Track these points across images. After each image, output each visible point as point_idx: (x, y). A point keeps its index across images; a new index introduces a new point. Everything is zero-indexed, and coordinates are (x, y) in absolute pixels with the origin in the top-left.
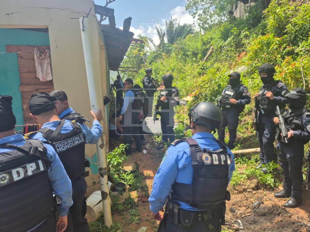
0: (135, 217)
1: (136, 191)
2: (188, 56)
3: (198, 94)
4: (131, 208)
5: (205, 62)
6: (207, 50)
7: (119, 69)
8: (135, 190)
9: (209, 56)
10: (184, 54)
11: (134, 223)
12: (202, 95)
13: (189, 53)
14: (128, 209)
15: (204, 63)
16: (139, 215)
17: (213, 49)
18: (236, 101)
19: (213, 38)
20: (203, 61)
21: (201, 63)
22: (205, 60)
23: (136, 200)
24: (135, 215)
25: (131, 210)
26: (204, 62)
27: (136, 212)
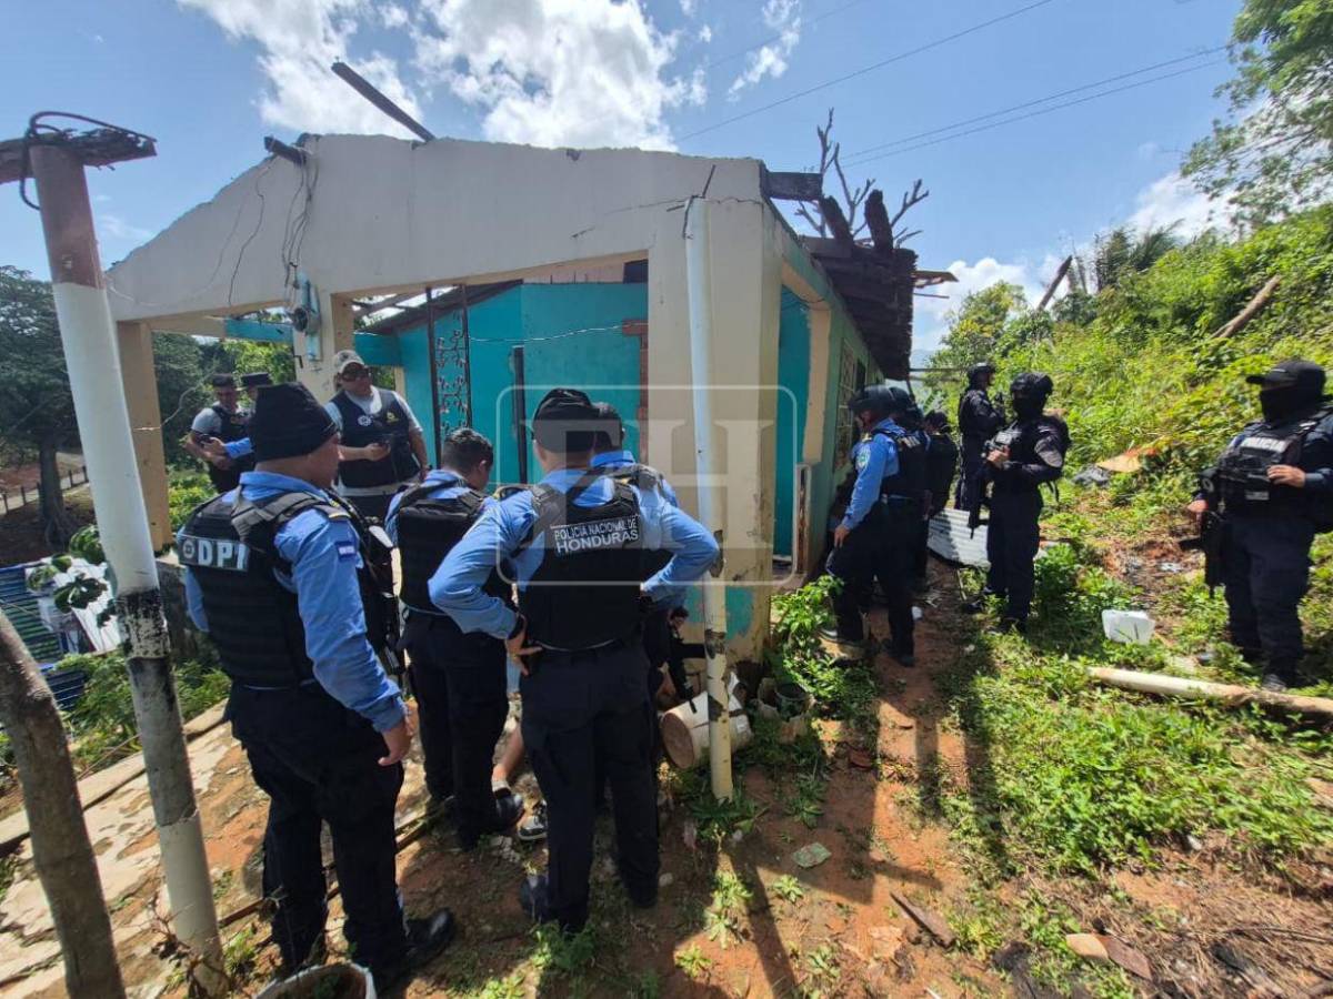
0: (807, 802)
1: (839, 723)
2: (1155, 323)
3: (1165, 449)
4: (808, 768)
5: (1229, 336)
6: (1249, 293)
7: (912, 374)
8: (838, 719)
9: (1252, 315)
10: (1138, 319)
11: (797, 818)
12: (1183, 455)
13: (1158, 313)
14: (799, 769)
15: (1223, 343)
16: (822, 801)
17: (1276, 287)
18: (1301, 475)
19: (1283, 249)
20: (1218, 336)
21: (1210, 340)
22: (1229, 329)
23: (830, 751)
24: (810, 797)
25: (803, 776)
26: (1221, 338)
27: (819, 786)
